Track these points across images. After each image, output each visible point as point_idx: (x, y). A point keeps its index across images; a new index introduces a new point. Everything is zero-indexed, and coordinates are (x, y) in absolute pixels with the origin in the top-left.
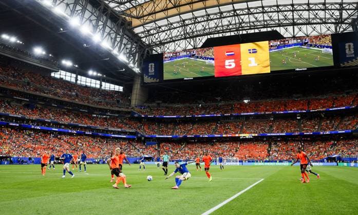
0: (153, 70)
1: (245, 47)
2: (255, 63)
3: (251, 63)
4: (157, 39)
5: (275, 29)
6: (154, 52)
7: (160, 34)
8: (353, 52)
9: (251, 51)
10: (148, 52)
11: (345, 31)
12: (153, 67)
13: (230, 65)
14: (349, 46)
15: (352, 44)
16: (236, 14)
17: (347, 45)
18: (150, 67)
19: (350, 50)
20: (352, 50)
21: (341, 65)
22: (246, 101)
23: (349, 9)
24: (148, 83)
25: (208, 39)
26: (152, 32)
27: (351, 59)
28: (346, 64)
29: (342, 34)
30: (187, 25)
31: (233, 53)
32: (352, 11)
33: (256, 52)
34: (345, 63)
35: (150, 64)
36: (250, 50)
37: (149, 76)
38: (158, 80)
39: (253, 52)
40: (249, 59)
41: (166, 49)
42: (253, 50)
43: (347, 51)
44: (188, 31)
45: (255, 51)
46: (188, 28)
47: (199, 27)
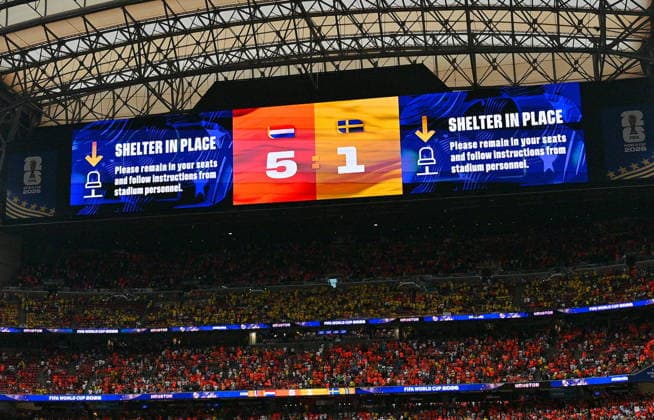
0: (39, 180)
1: (326, 114)
2: (359, 163)
3: (344, 163)
4: (52, 79)
5: (420, 60)
6: (44, 118)
7: (60, 64)
8: (642, 137)
9: (347, 126)
10: (25, 119)
11: (622, 76)
12: (39, 167)
13: (282, 169)
14: (632, 119)
15: (638, 114)
16: (299, 10)
17: (626, 115)
18: (27, 167)
19: (633, 131)
20: (640, 130)
21: (611, 174)
22: (333, 282)
23: (624, 13)
24: (20, 220)
25: (217, 83)
26: (35, 55)
27: (637, 158)
28: (625, 174)
29: (612, 82)
30: (150, 39)
31: (292, 131)
32: (632, 18)
33: (361, 129)
34: (622, 170)
35: (28, 160)
36: (342, 123)
37: (23, 198)
38: (53, 211)
39: (351, 130)
40: (341, 151)
41: (84, 111)
42: (351, 122)
43: (626, 135)
44: (150, 59)
45: (357, 126)
46: (153, 49)
47: (186, 46)
